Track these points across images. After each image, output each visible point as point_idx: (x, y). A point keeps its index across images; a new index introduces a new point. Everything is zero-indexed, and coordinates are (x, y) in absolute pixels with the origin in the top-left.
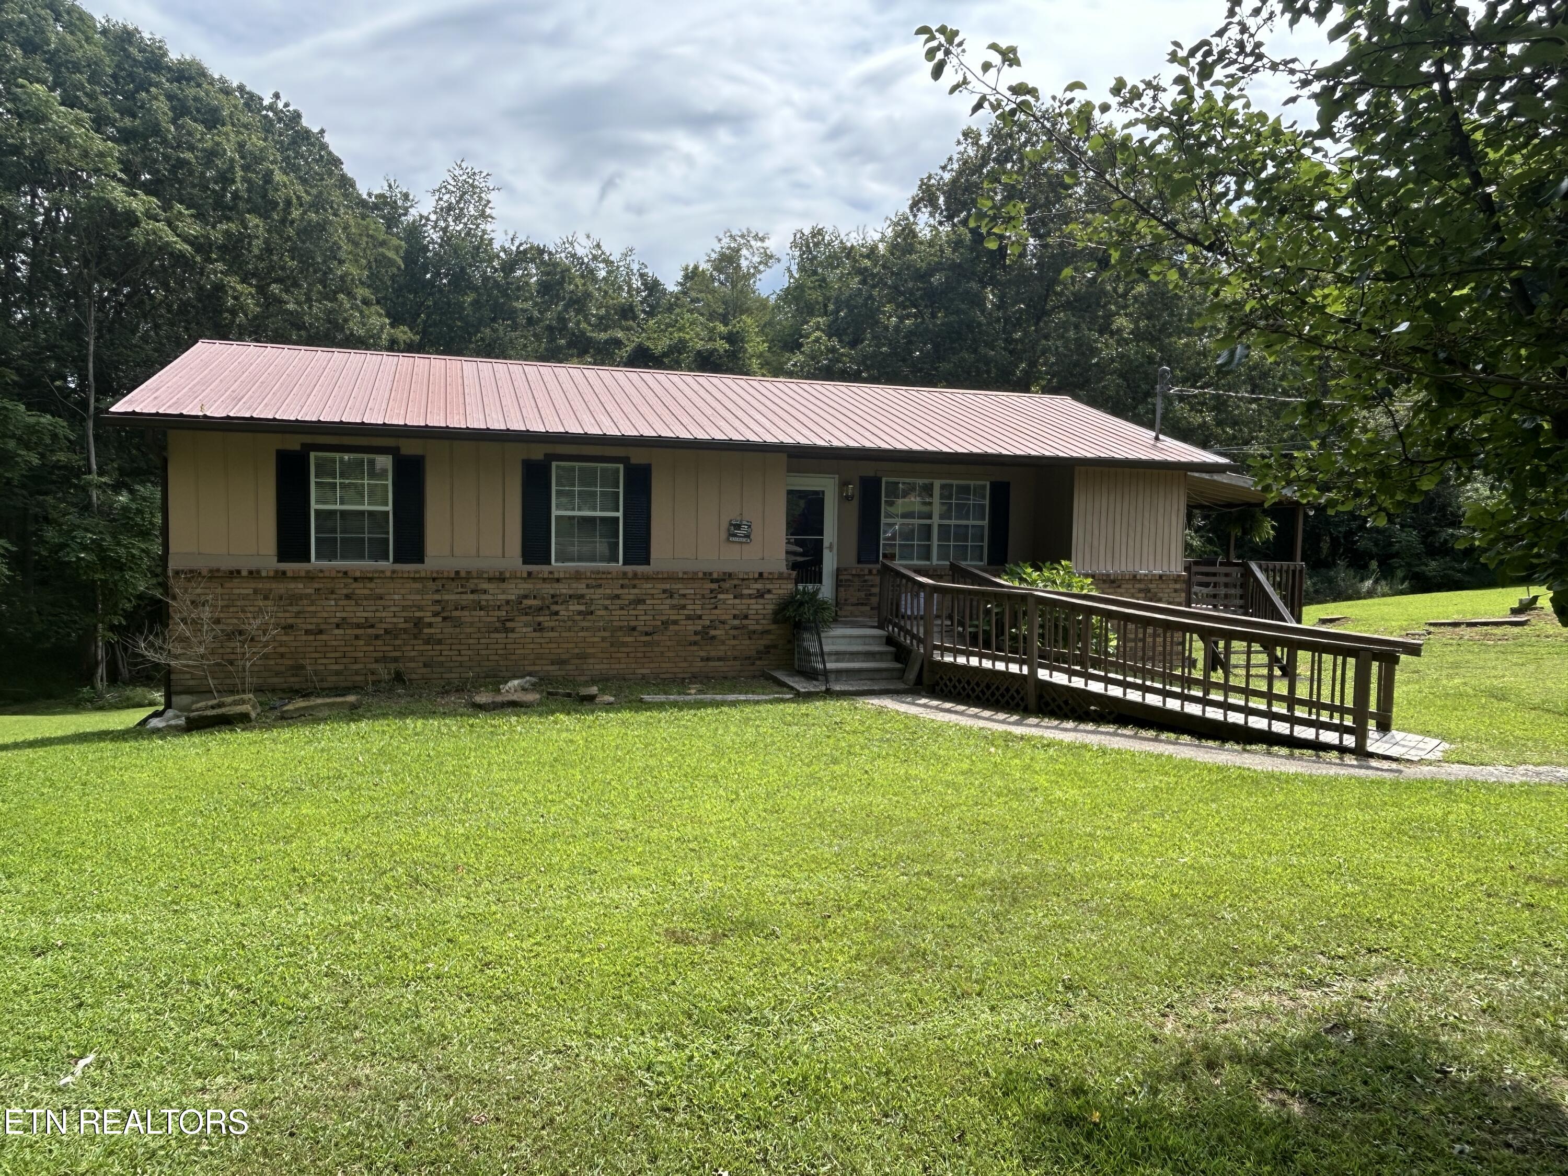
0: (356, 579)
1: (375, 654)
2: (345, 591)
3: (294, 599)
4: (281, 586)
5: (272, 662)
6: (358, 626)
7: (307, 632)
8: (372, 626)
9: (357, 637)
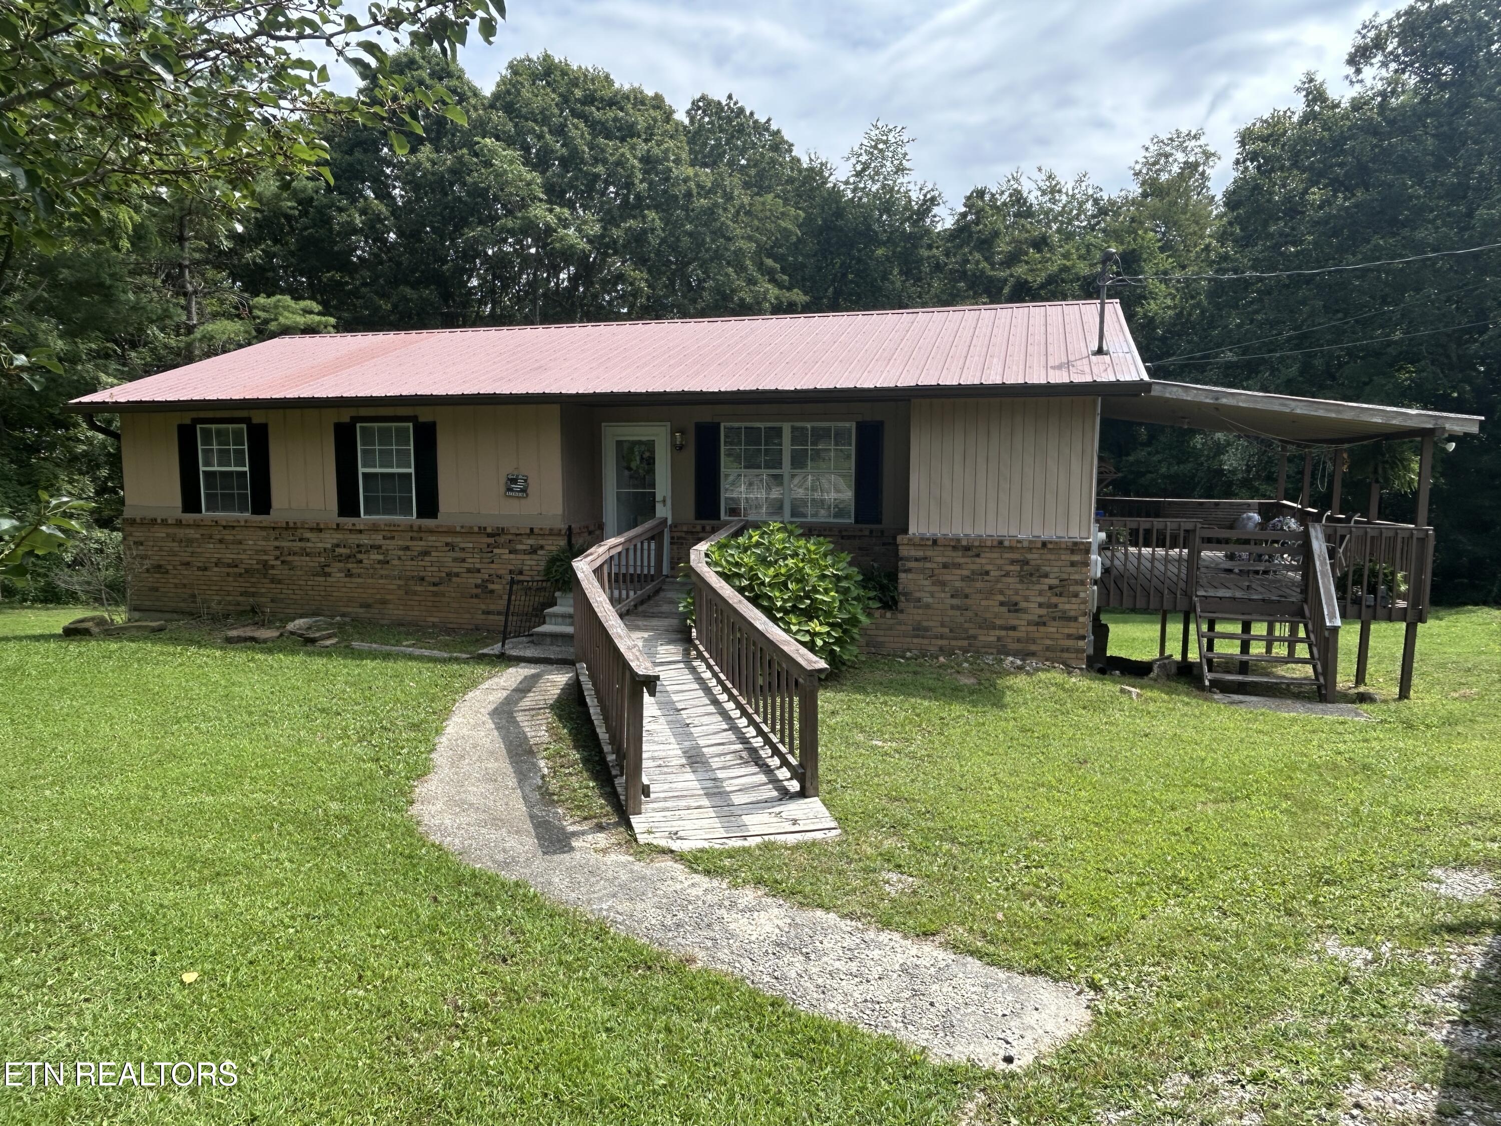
0: (225, 527)
1: (239, 589)
2: (218, 537)
3: (190, 541)
4: (182, 531)
5: (179, 591)
6: (229, 566)
7: (199, 569)
8: (236, 566)
9: (228, 574)
